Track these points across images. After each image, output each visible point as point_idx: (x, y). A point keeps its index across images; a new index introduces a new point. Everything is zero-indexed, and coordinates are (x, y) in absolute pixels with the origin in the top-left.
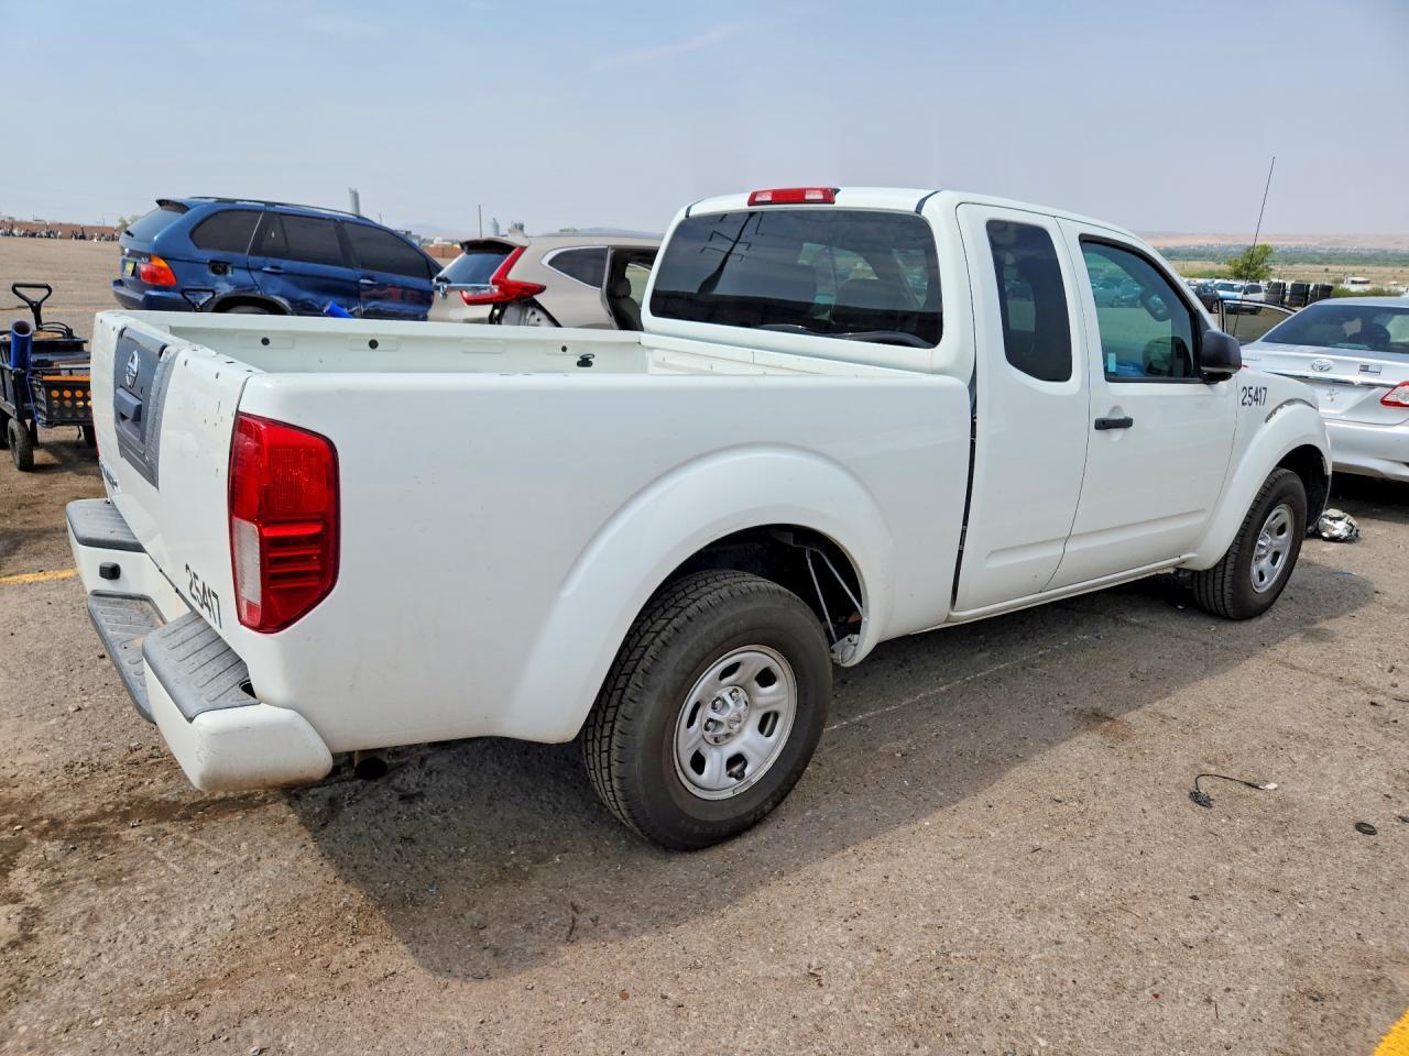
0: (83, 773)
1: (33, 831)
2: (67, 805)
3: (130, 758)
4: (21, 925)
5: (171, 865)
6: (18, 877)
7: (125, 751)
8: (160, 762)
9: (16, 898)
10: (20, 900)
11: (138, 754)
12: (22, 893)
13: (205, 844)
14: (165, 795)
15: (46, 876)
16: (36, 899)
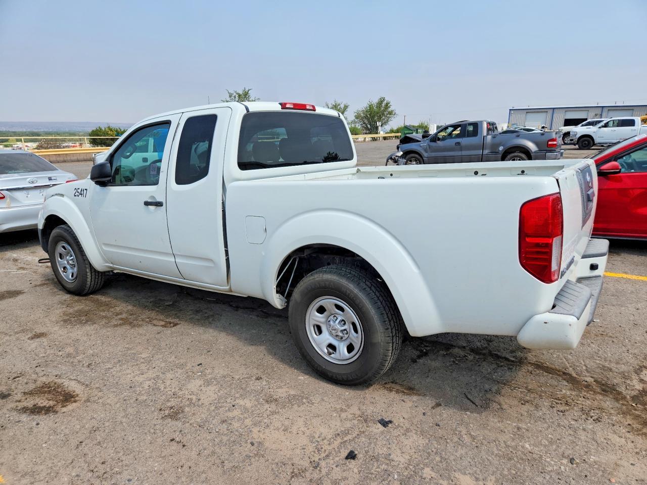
0: (594, 413)
1: (627, 402)
2: (608, 403)
3: (568, 408)
4: (642, 371)
5: (583, 363)
6: (639, 387)
7: (566, 413)
8: (556, 399)
9: (641, 381)
10: (641, 379)
11: (562, 409)
12: (639, 382)
13: (567, 363)
14: (567, 384)
15: (628, 382)
16: (634, 376)
